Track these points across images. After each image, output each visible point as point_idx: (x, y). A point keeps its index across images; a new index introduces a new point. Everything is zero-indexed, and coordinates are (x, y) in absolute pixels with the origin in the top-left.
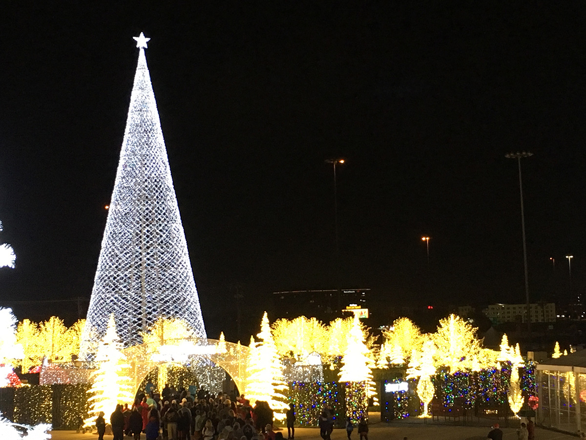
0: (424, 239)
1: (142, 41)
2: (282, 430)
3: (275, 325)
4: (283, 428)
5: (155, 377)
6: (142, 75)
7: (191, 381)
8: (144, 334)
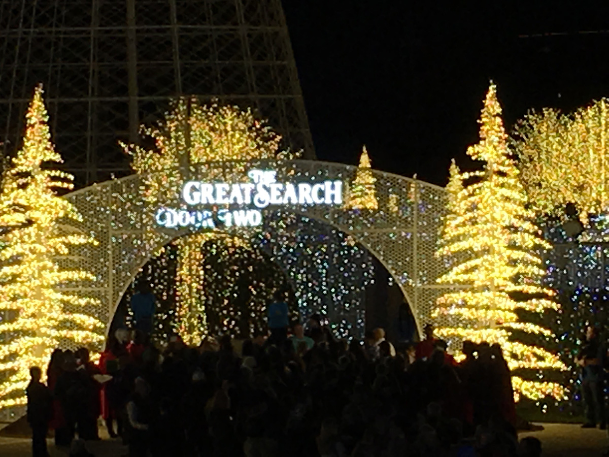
2: (541, 428)
3: (521, 126)
4: (544, 425)
5: (168, 274)
7: (272, 287)
8: (133, 150)
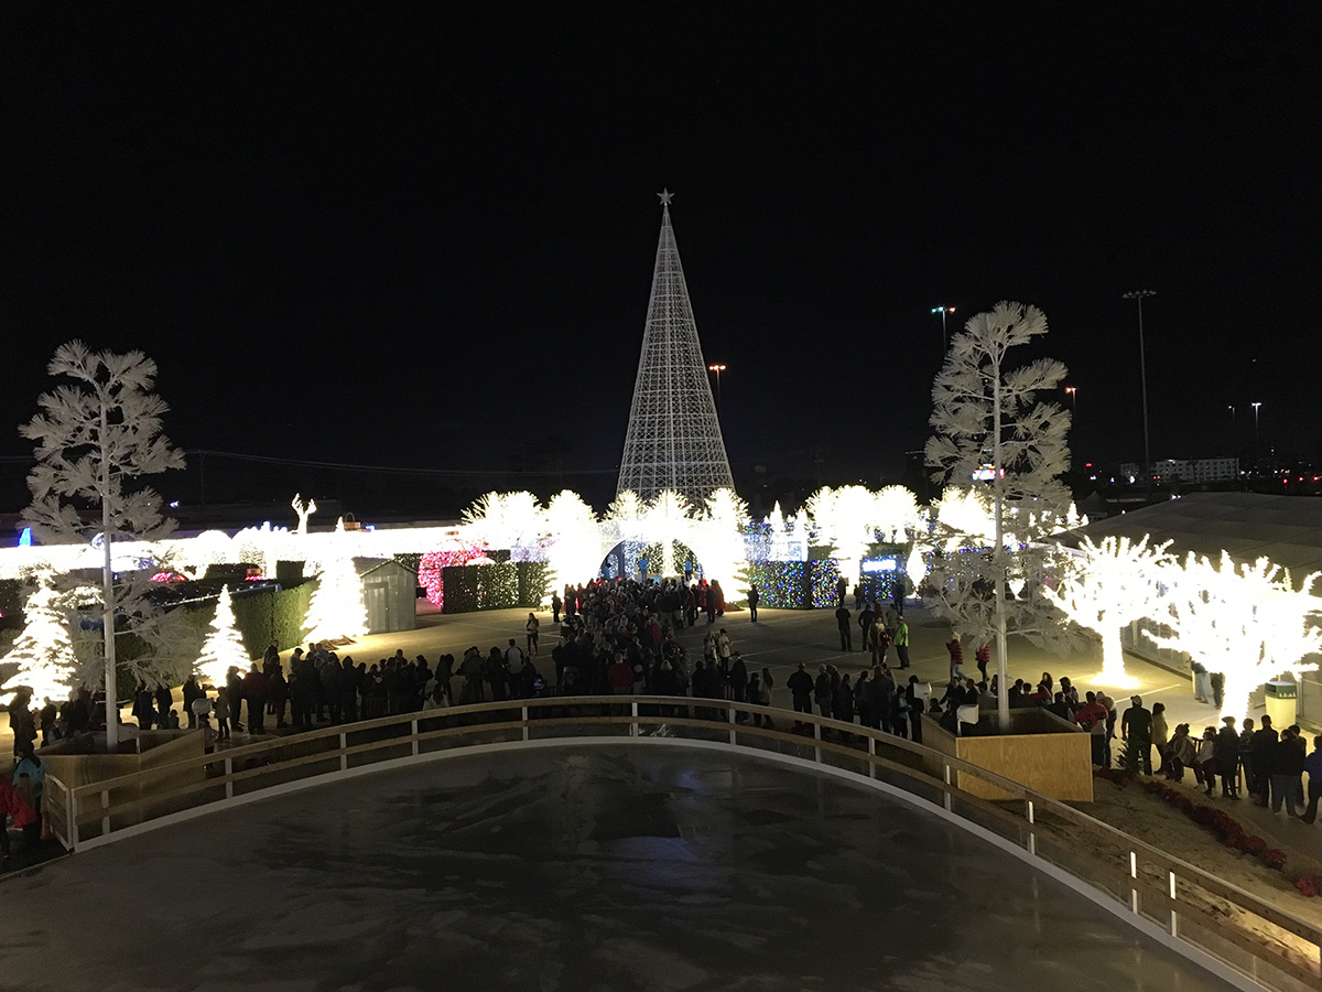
0: (1069, 390)
1: (665, 197)
6: (667, 234)
